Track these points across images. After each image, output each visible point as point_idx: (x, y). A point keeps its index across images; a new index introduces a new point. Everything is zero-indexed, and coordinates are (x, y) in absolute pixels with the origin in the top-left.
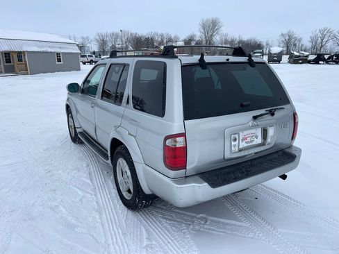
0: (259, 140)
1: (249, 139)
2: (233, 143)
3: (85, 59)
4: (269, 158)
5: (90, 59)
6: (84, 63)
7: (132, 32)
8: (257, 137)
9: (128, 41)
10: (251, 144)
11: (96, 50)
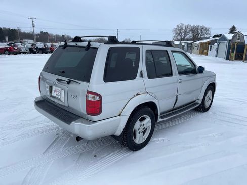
1: (57, 93)
10: (58, 97)
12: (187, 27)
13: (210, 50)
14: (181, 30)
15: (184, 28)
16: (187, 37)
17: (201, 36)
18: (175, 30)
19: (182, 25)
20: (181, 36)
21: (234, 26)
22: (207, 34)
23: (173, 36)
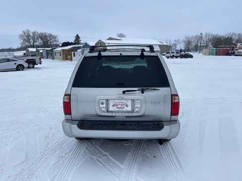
0: (129, 109)
1: (119, 106)
2: (101, 106)
3: (169, 55)
4: (142, 123)
5: (172, 54)
6: (168, 58)
7: (213, 34)
8: (127, 106)
9: (210, 40)
10: (121, 110)
11: (183, 49)
12: (34, 33)
13: (74, 56)
14: (28, 36)
15: (31, 34)
16: (37, 43)
17: (50, 43)
18: (21, 36)
19: (28, 31)
20: (29, 42)
21: (77, 35)
22: (55, 41)
23: (21, 42)
